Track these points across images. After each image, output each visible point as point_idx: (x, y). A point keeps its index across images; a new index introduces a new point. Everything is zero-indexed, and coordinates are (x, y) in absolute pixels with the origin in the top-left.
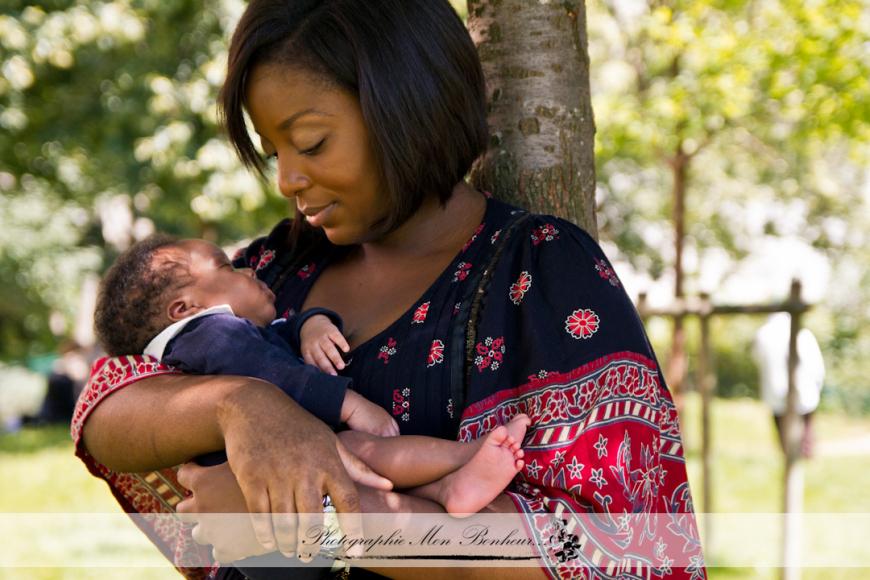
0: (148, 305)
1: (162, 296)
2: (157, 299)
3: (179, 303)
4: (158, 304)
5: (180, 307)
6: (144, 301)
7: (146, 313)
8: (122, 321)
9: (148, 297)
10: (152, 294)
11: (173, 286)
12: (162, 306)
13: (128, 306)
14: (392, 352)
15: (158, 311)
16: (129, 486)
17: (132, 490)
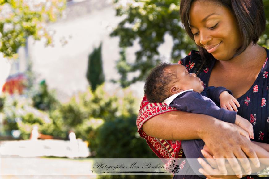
0: (164, 88)
1: (168, 85)
2: (167, 86)
3: (174, 88)
4: (167, 88)
5: (174, 89)
6: (162, 87)
7: (163, 91)
8: (155, 93)
9: (164, 86)
10: (165, 85)
11: (172, 82)
12: (168, 89)
13: (157, 89)
14: (249, 102)
15: (167, 90)
16: (152, 140)
17: (153, 141)
